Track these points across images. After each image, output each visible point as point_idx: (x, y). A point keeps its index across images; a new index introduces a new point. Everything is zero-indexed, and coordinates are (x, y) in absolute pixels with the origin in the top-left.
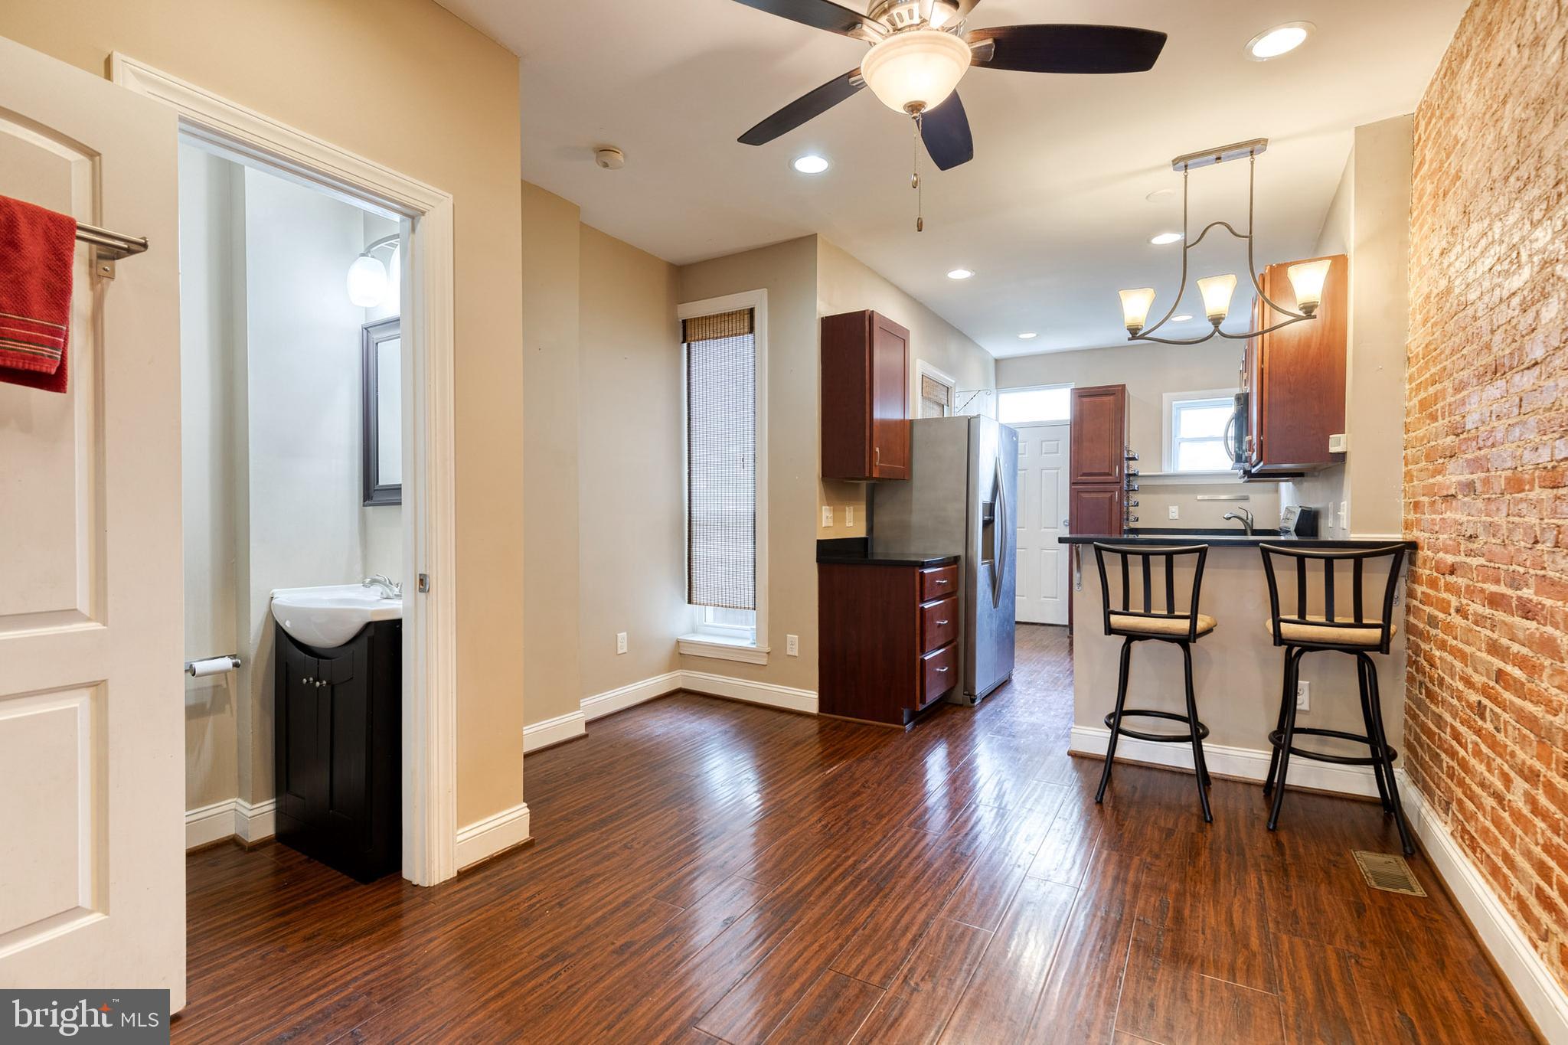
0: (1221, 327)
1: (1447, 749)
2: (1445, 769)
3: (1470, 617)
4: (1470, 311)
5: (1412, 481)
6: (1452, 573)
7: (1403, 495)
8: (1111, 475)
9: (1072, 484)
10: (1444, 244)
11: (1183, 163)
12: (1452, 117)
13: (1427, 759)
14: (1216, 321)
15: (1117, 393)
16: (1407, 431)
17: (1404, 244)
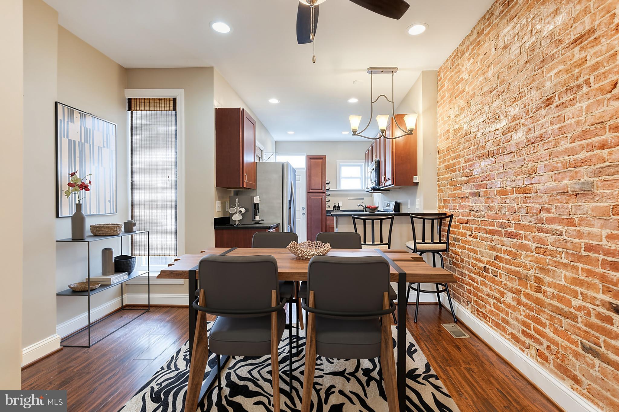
0: (384, 134)
1: (467, 283)
2: (466, 290)
3: (478, 238)
4: (472, 135)
5: (443, 192)
6: (467, 223)
7: (437, 197)
8: (321, 190)
9: (308, 193)
10: (457, 113)
11: (372, 71)
12: (459, 71)
13: (456, 287)
14: (383, 131)
15: (323, 158)
16: (438, 176)
17: (436, 113)
